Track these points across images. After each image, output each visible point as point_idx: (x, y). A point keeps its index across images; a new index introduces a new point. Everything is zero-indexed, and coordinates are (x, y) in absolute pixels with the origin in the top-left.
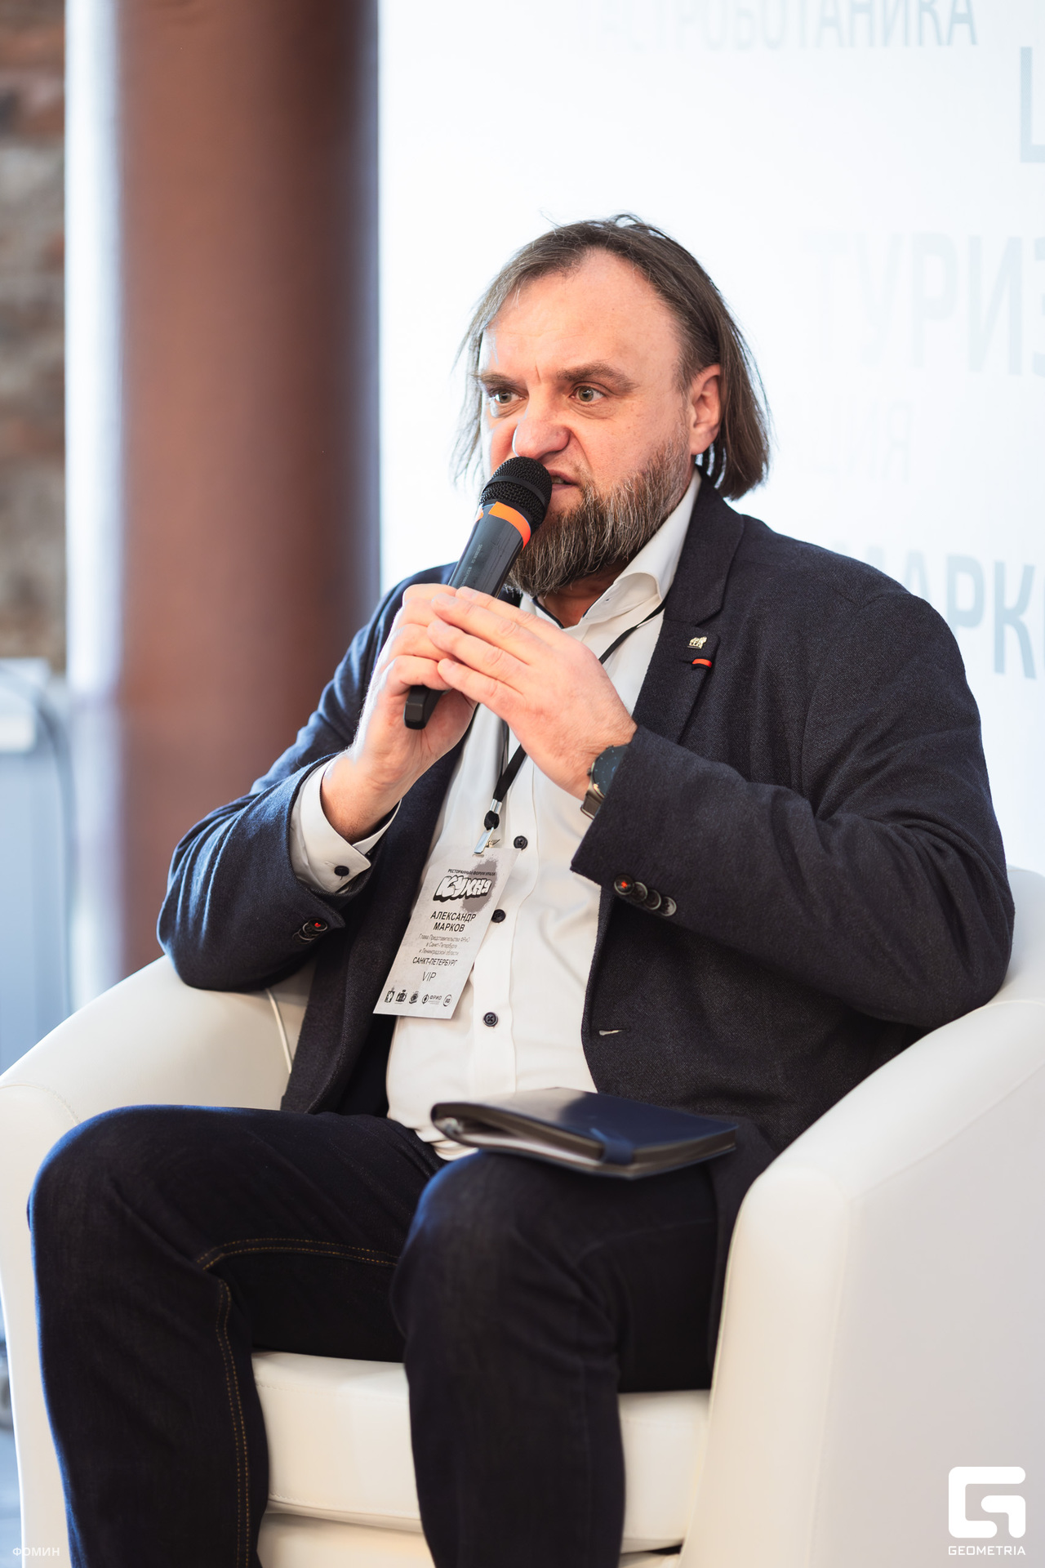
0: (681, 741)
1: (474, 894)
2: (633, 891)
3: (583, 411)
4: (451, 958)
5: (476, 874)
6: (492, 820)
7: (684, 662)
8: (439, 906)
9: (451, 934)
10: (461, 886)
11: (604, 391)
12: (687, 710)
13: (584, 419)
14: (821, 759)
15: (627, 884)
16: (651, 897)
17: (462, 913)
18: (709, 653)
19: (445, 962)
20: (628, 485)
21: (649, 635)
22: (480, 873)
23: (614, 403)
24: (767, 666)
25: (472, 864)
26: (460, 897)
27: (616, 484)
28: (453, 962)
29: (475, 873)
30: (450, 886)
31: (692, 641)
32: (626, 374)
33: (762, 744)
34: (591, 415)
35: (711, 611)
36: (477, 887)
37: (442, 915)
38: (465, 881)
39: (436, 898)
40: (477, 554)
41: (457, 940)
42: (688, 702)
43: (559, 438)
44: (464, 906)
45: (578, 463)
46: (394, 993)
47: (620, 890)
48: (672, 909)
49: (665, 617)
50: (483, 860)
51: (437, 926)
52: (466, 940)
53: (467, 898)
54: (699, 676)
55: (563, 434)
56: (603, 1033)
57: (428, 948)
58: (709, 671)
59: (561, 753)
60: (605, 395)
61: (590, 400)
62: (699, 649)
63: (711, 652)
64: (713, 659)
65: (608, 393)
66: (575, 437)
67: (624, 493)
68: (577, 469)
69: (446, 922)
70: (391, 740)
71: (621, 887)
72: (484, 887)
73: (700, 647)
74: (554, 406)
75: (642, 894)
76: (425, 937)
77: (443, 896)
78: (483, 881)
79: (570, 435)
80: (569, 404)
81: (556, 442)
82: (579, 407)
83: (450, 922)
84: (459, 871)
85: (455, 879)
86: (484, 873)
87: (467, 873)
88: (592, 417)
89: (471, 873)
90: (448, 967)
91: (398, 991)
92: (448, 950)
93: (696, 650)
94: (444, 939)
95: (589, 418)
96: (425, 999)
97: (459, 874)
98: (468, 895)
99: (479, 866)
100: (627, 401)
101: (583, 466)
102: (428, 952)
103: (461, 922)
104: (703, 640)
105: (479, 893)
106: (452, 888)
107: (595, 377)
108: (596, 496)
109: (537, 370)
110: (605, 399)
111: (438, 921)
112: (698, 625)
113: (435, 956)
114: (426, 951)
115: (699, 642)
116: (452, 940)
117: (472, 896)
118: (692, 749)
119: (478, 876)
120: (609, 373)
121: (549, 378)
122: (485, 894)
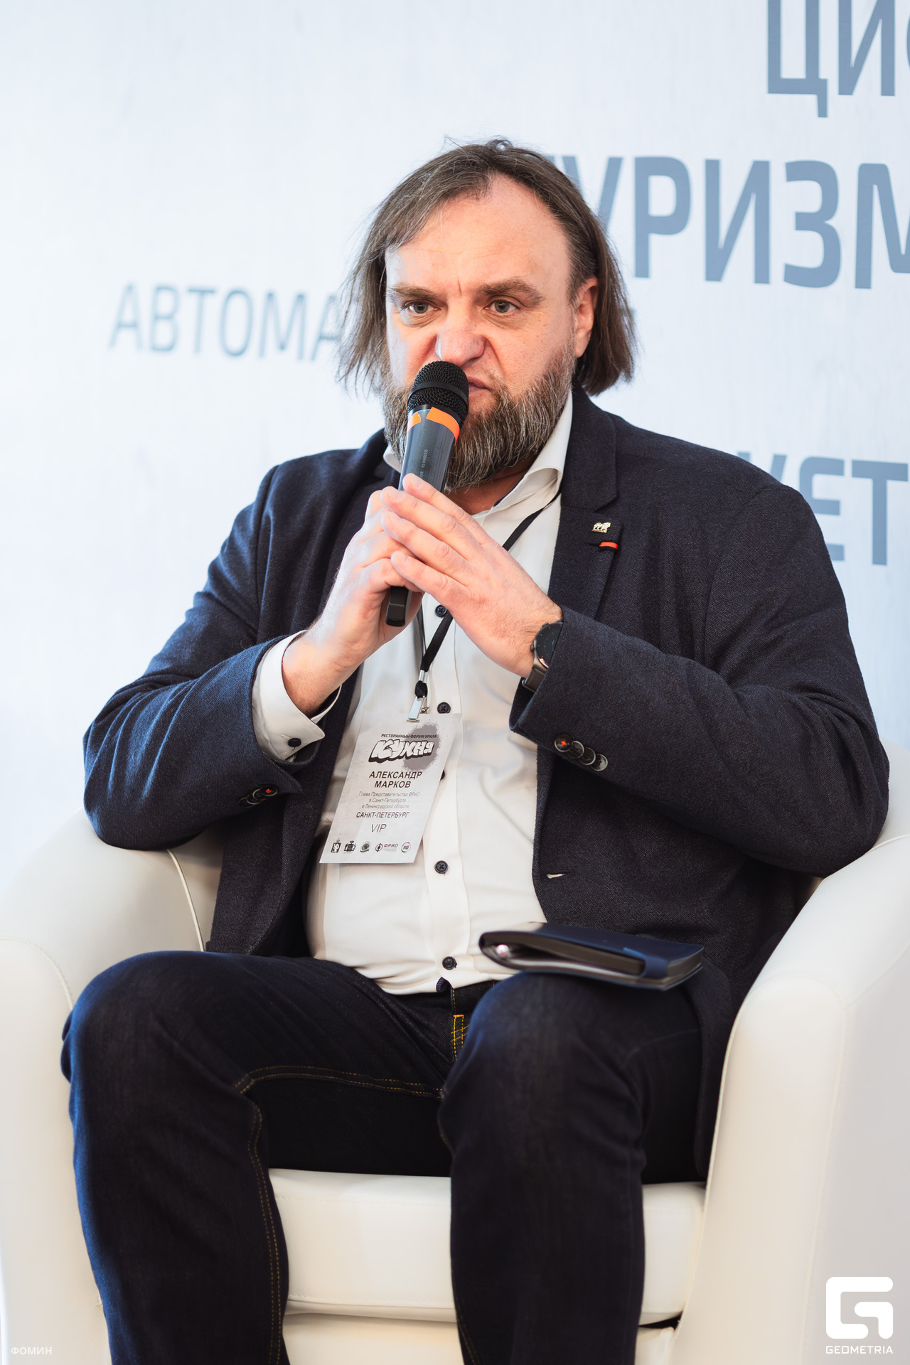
0: (598, 617)
1: (416, 754)
2: (572, 749)
3: (497, 321)
4: (401, 811)
5: (413, 738)
6: (421, 690)
7: (590, 544)
8: (376, 767)
9: (397, 790)
10: (398, 749)
11: (518, 304)
12: (601, 588)
13: (499, 329)
14: (725, 630)
15: (566, 742)
16: (588, 755)
17: (404, 771)
18: (615, 537)
19: (396, 815)
20: (535, 386)
21: (550, 521)
22: (419, 736)
23: (523, 314)
24: (673, 547)
25: (409, 729)
26: (399, 757)
27: (526, 387)
28: (405, 814)
29: (412, 736)
30: (386, 748)
31: (595, 526)
32: (538, 289)
33: (671, 616)
34: (503, 325)
35: (609, 499)
36: (419, 748)
37: (383, 774)
38: (402, 744)
39: (371, 760)
40: (424, 459)
41: (405, 795)
42: (601, 580)
43: (479, 347)
44: (406, 765)
45: (492, 372)
46: (340, 844)
47: (559, 747)
48: (604, 765)
49: (563, 503)
50: (420, 725)
51: (377, 784)
52: (416, 794)
53: (407, 758)
54: (606, 559)
55: (481, 343)
56: (550, 876)
57: (371, 804)
58: (616, 552)
59: (503, 634)
60: (517, 308)
61: (506, 311)
62: (604, 533)
63: (617, 534)
64: (619, 542)
65: (521, 306)
66: (491, 346)
67: (532, 394)
68: (492, 377)
69: (388, 780)
70: (363, 630)
71: (560, 746)
72: (425, 748)
73: (605, 531)
74: (473, 316)
75: (579, 751)
76: (367, 795)
77: (380, 757)
78: (424, 743)
79: (486, 342)
80: (484, 315)
81: (476, 350)
82: (495, 317)
83: (393, 779)
84: (394, 736)
85: (390, 742)
86: (423, 736)
87: (404, 737)
88: (506, 327)
89: (408, 737)
90: (399, 819)
91: (345, 842)
92: (396, 804)
93: (599, 534)
94: (388, 795)
95: (503, 328)
96: (379, 848)
97: (394, 738)
98: (408, 755)
99: (416, 730)
100: (535, 313)
101: (497, 374)
102: (372, 807)
103: (406, 780)
104: (607, 525)
105: (421, 753)
106: (389, 750)
107: (512, 292)
108: (509, 399)
109: (459, 284)
110: (517, 310)
111: (379, 780)
112: (597, 512)
113: (381, 811)
114: (369, 806)
115: (603, 527)
116: (399, 795)
117: (412, 756)
118: (608, 623)
119: (416, 739)
120: (524, 288)
121: (470, 291)
122: (428, 754)
